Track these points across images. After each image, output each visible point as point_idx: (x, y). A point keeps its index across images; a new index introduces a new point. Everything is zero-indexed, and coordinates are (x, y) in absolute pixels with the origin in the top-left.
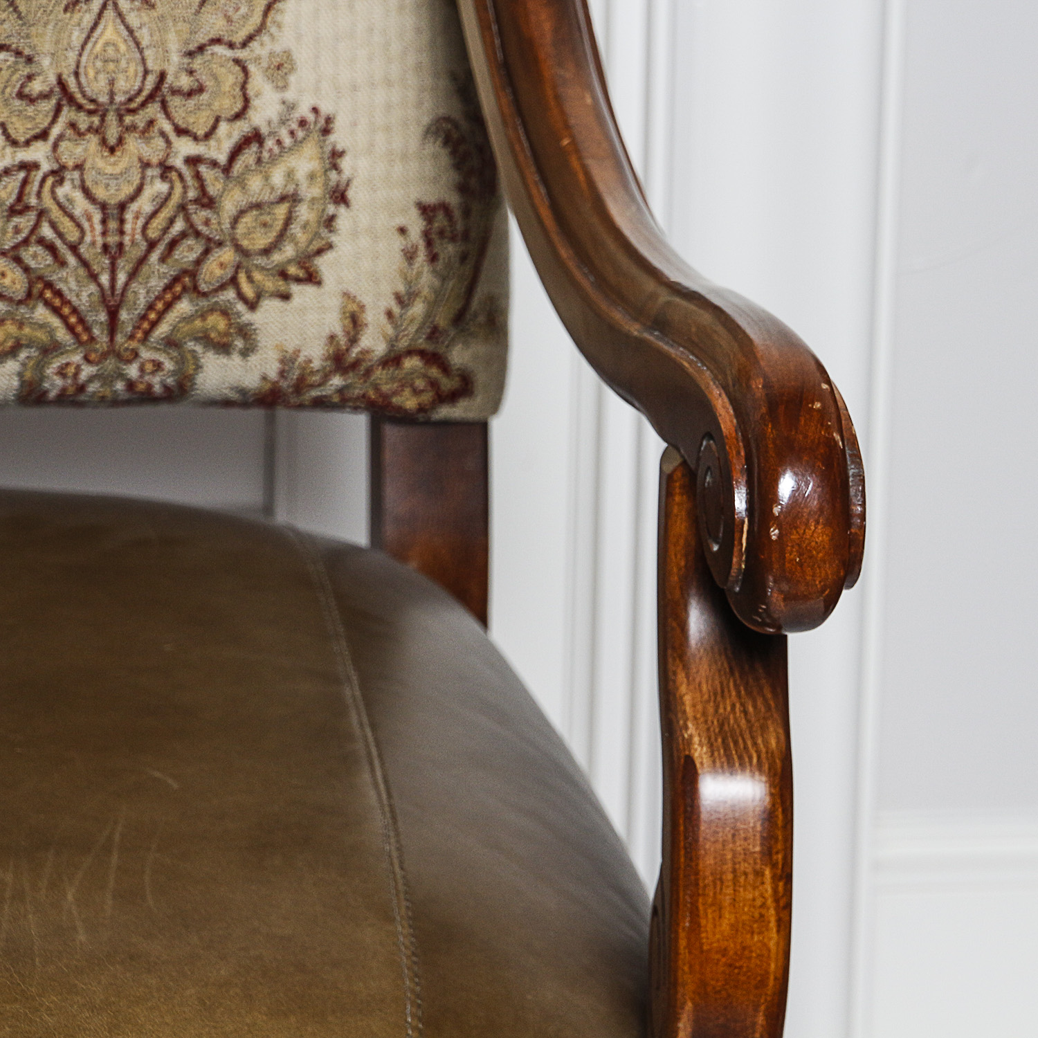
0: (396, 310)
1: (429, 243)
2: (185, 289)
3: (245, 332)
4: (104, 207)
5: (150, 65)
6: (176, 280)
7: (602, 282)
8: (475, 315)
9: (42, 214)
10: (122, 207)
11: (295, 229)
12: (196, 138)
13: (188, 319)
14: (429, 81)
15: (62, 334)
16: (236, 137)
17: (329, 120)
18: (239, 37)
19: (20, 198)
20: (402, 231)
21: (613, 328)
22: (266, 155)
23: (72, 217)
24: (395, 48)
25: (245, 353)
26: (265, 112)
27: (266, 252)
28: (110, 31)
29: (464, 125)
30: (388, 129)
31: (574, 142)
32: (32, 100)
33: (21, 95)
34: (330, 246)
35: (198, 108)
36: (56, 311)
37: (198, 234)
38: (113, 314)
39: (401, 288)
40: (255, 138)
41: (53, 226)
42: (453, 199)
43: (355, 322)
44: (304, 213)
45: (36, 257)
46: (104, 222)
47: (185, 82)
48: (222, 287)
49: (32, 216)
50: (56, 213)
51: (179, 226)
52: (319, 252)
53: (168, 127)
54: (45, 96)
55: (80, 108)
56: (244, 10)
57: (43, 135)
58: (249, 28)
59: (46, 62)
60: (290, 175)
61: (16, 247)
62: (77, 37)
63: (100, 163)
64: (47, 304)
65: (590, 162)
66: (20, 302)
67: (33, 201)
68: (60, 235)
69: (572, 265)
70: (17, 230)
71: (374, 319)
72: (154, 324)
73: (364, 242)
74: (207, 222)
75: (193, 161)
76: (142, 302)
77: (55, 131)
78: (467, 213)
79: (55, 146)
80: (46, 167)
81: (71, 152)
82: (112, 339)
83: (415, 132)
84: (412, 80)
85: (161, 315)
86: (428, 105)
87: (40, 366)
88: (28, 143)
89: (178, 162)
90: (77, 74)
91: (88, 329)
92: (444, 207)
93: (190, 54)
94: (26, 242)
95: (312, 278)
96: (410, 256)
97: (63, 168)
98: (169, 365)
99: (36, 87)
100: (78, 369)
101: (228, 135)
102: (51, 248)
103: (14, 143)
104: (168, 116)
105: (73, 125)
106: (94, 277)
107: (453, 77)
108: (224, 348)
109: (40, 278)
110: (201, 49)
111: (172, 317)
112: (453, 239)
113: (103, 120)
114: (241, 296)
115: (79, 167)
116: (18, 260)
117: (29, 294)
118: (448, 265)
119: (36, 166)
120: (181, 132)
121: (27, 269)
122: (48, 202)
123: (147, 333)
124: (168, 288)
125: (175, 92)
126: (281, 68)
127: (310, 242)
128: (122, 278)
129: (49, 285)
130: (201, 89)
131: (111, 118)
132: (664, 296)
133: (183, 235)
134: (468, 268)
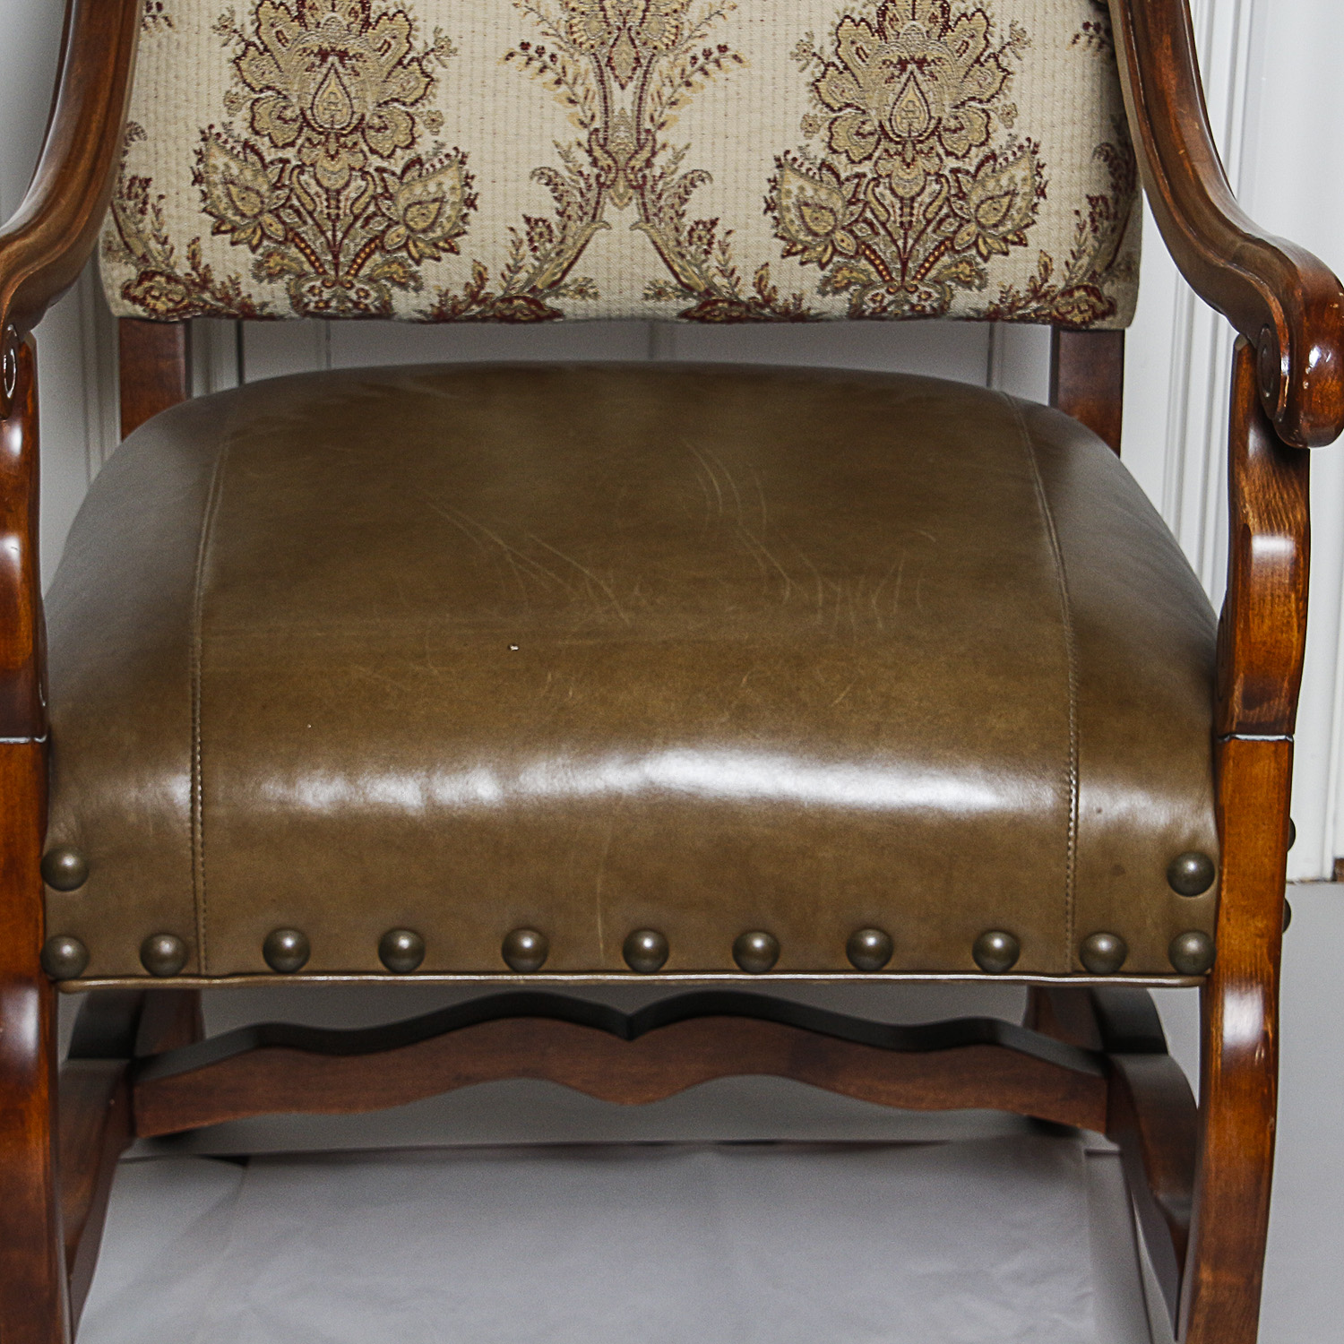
0: (1072, 261)
1: (1093, 221)
2: (946, 249)
3: (981, 274)
4: (902, 199)
5: (932, 114)
6: (942, 243)
7: (1201, 236)
8: (1119, 265)
9: (866, 204)
10: (913, 199)
11: (1013, 211)
12: (957, 158)
13: (947, 267)
14: (1097, 121)
15: (875, 277)
16: (981, 156)
17: (1036, 146)
18: (984, 98)
19: (854, 196)
20: (1077, 213)
21: (1207, 263)
22: (998, 166)
23: (883, 206)
24: (1078, 102)
25: (980, 288)
26: (999, 140)
27: (995, 226)
28: (911, 94)
29: (1118, 148)
30: (1071, 151)
31: (1187, 152)
32: (864, 136)
33: (858, 134)
34: (1034, 222)
35: (960, 139)
36: (872, 262)
37: (956, 215)
38: (904, 264)
39: (1075, 248)
40: (993, 156)
41: (872, 211)
42: (1109, 194)
43: (1046, 268)
44: (1019, 202)
45: (862, 230)
46: (901, 209)
47: (953, 124)
48: (969, 247)
49: (861, 205)
50: (874, 204)
51: (945, 210)
52: (1027, 226)
53: (941, 151)
54: (871, 134)
55: (891, 140)
56: (989, 80)
57: (869, 157)
58: (992, 91)
59: (873, 113)
60: (1011, 179)
61: (850, 224)
62: (892, 98)
63: (901, 173)
64: (867, 258)
65: (1194, 163)
66: (852, 257)
67: (862, 197)
68: (876, 217)
69: (1182, 226)
70: (852, 214)
71: (1058, 266)
72: (928, 270)
73: (1054, 219)
74: (961, 209)
75: (955, 171)
76: (921, 257)
77: (876, 155)
78: (1117, 202)
79: (876, 164)
80: (870, 176)
81: (884, 167)
82: (903, 280)
83: (1088, 152)
84: (1087, 121)
85: (932, 264)
86: (1097, 135)
87: (861, 296)
88: (860, 162)
89: (946, 172)
90: (890, 120)
91: (889, 274)
92: (1103, 198)
93: (957, 107)
94: (856, 221)
95: (1022, 242)
96: (1081, 228)
97: (880, 176)
98: (936, 295)
99: (867, 128)
100: (883, 297)
101: (976, 155)
102: (871, 225)
103: (853, 162)
104: (942, 144)
105: (886, 151)
106: (894, 242)
107: (1113, 118)
108: (968, 285)
109: (864, 243)
110: (963, 104)
111: (938, 265)
112: (1107, 218)
113: (904, 147)
114: (979, 253)
115: (888, 176)
116: (851, 232)
117: (857, 253)
118: (1104, 234)
119: (864, 175)
120: (948, 154)
121: (856, 237)
122: (871, 197)
123: (924, 276)
124: (937, 248)
125: (946, 130)
126: (1010, 114)
127: (1021, 220)
128: (910, 242)
129: (869, 247)
130: (962, 128)
131: (909, 146)
132: (1240, 243)
133: (947, 216)
134: (1116, 236)
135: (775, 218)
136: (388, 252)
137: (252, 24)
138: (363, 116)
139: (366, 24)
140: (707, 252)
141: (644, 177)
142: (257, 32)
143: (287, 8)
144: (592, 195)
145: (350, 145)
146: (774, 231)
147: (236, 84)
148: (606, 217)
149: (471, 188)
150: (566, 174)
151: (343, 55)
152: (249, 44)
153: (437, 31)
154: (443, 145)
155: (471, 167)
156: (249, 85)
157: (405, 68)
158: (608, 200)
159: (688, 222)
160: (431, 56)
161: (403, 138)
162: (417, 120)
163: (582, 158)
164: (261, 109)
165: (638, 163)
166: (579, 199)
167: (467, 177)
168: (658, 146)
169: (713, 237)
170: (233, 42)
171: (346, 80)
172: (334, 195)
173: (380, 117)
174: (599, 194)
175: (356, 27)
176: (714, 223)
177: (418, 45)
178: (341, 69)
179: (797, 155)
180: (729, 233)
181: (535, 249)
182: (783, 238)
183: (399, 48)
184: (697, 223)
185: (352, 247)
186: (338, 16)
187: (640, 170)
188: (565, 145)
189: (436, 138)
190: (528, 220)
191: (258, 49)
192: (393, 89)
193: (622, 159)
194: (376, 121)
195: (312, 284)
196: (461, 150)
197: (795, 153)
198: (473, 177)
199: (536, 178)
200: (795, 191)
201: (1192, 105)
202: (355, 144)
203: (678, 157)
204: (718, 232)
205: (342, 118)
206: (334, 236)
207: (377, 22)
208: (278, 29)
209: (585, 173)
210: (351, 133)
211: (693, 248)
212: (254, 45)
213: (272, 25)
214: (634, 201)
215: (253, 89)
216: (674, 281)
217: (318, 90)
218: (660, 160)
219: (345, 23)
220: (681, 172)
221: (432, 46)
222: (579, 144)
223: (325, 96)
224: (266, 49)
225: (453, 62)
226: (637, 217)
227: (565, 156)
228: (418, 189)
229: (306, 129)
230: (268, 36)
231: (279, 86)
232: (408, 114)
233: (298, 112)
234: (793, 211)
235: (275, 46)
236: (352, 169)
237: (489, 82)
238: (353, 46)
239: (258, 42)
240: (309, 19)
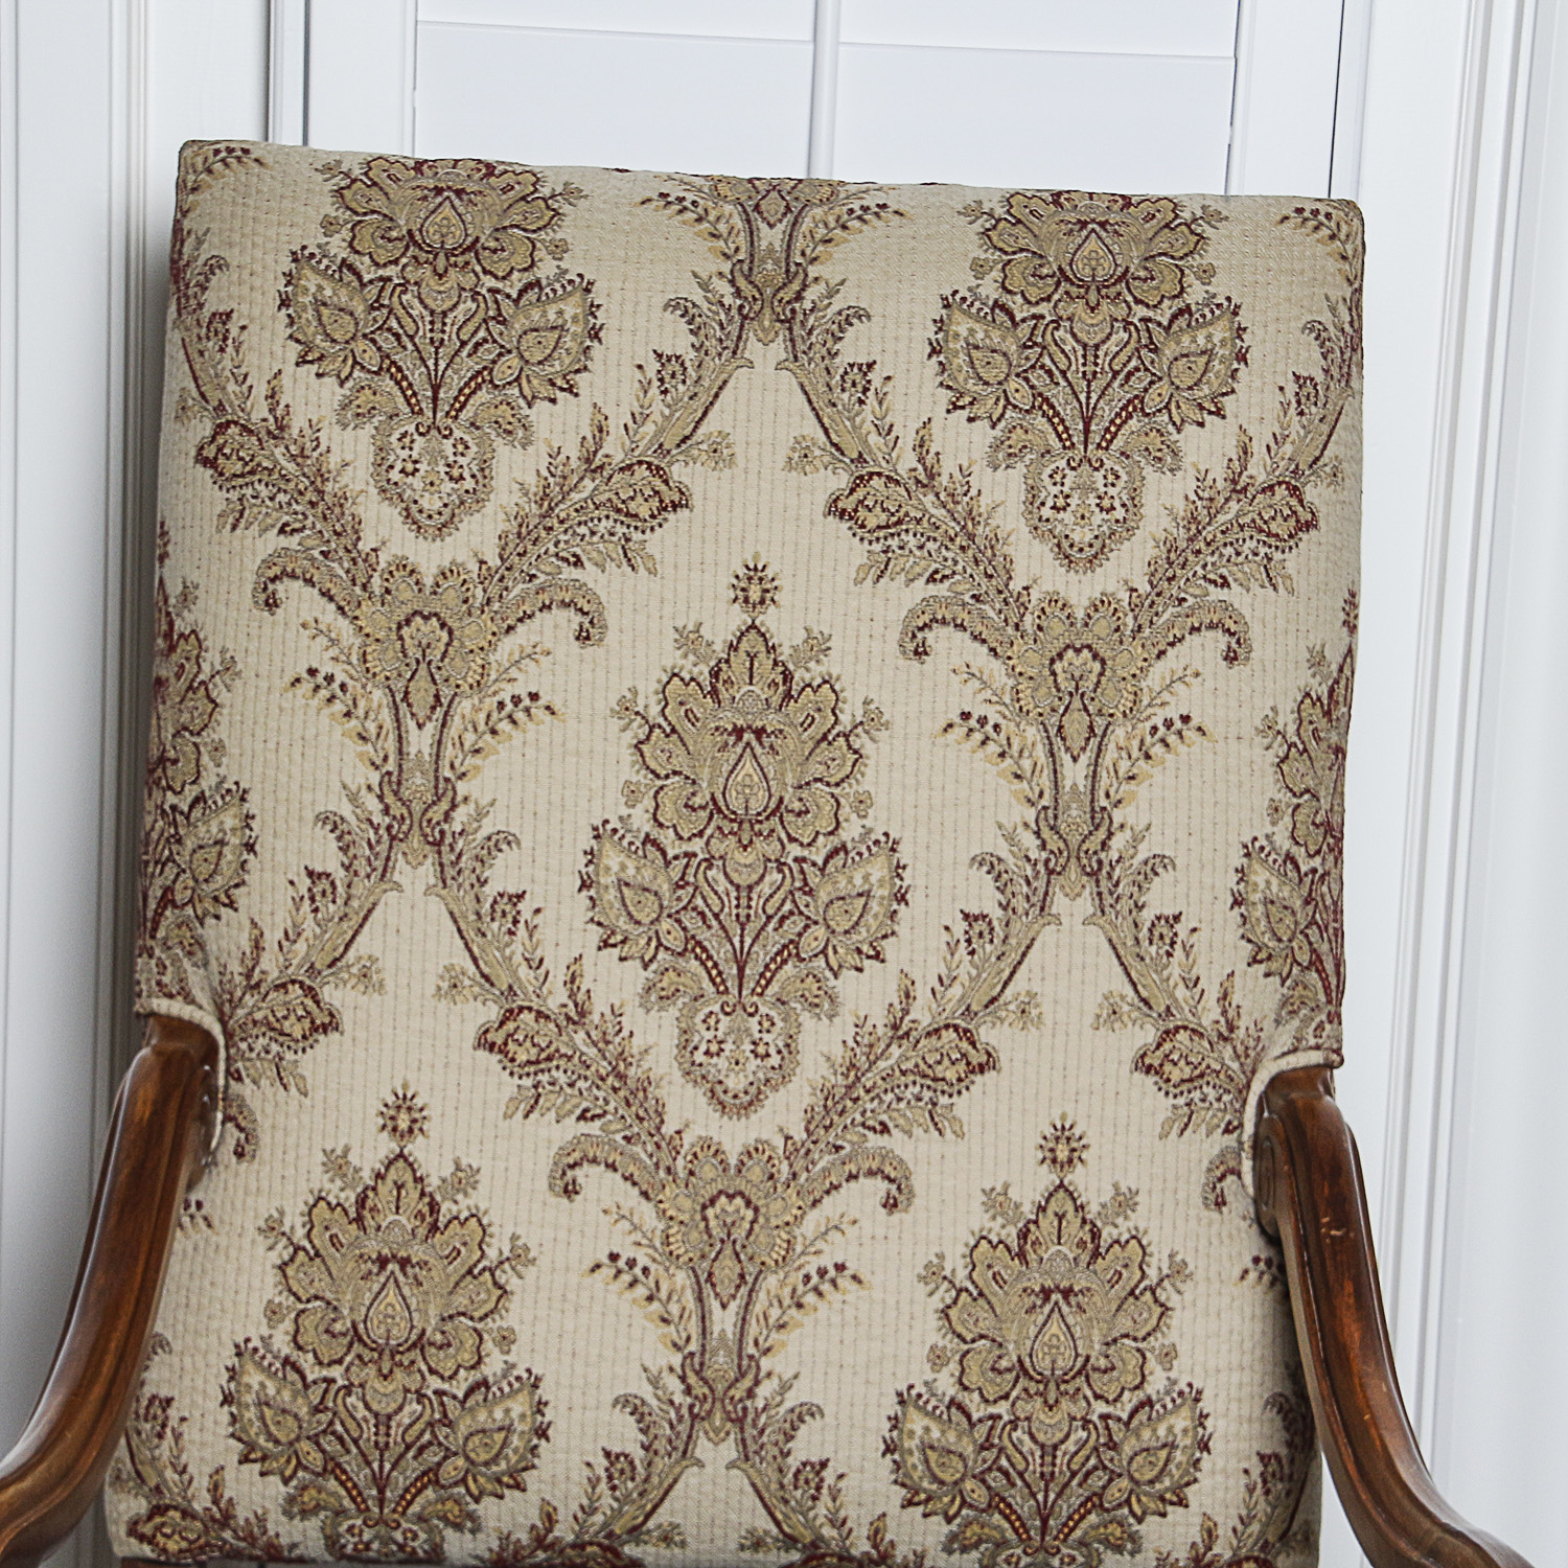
0: (1240, 1527)
1: (1265, 1482)
2: (1094, 1506)
3: (1134, 1538)
4: (1042, 1446)
5: (1080, 1351)
6: (1089, 1499)
7: (1391, 1520)
8: (1295, 1534)
9: (1001, 1450)
10: (1055, 1447)
11: (1172, 1467)
12: (1107, 1402)
13: (1095, 1527)
14: (1270, 1368)
15: (1010, 1534)
16: (1135, 1401)
17: (1199, 1392)
18: (1141, 1334)
19: (987, 1440)
20: (1246, 1472)
21: (1399, 1554)
22: (1154, 1414)
23: (1021, 1453)
24: (1248, 1345)
25: (1132, 1554)
26: (1156, 1384)
27: (1151, 1482)
28: (1055, 1327)
29: (1293, 1400)
30: (1240, 1400)
31: (1373, 1417)
32: (1000, 1373)
33: (993, 1369)
34: (1196, 1480)
35: (1110, 1381)
36: (1007, 1518)
37: (1105, 1468)
38: (1045, 1522)
39: (1244, 1513)
40: (1149, 1402)
41: (1009, 1459)
42: (1283, 1451)
43: (1210, 1535)
44: (1178, 1456)
45: (996, 1480)
46: (1042, 1457)
47: (1103, 1363)
48: (1120, 1506)
49: (995, 1451)
50: (1011, 1450)
51: (1093, 1461)
52: (1188, 1484)
53: (1089, 1394)
54: (1009, 1370)
55: (1031, 1378)
56: (1145, 1315)
57: (1006, 1397)
58: (1148, 1328)
59: (1011, 1347)
60: (1170, 1429)
61: (983, 1472)
62: (1033, 1331)
63: (1042, 1417)
64: (1001, 1512)
65: (1383, 1432)
66: (983, 1511)
67: (996, 1441)
68: (1012, 1465)
69: (1369, 1505)
70: (984, 1461)
71: (1224, 1531)
72: (1072, 1530)
73: (1219, 1478)
74: (1112, 1460)
75: (1104, 1417)
76: (1065, 1514)
77: (1014, 1394)
78: (1292, 1461)
79: (1013, 1404)
80: (1006, 1418)
81: (1024, 1407)
82: (1043, 1539)
83: (1258, 1404)
84: (1258, 1367)
85: (1077, 1524)
86: (1269, 1384)
87: (994, 1556)
88: (995, 1402)
89: (1095, 1418)
90: (1031, 1356)
91: (1027, 1531)
92: (1277, 1456)
93: (1107, 1344)
94: (990, 1469)
95: (1182, 1502)
96: (1251, 1490)
97: (1018, 1419)
98: (1080, 1559)
99: (1004, 1363)
100: (1019, 1558)
101: (1130, 1400)
102: (1006, 1474)
103: (987, 1401)
104: (1089, 1385)
105: (1026, 1390)
106: (1033, 1495)
107: (1287, 1367)
108: (1119, 1549)
109: (997, 1495)
110: (1115, 1341)
111: (1084, 1525)
112: (1281, 1480)
113: (1046, 1386)
114: (1132, 1512)
115: (1028, 1419)
116: (983, 1481)
117: (990, 1506)
118: (1278, 1498)
119: (1000, 1417)
120: (1097, 1397)
121: (989, 1488)
122: (1006, 1442)
123: (1067, 1536)
124: (1083, 1504)
125: (1095, 1369)
126: (1169, 1356)
127: (1181, 1477)
128: (1052, 1496)
129: (1003, 1500)
130: (1113, 1368)
131: (1052, 1386)
132: (1437, 1533)
133: (1095, 1468)
134: (1291, 1501)
135: (895, 1462)
136: (443, 1487)
137: (304, 1226)
138: (424, 1331)
139: (434, 1228)
140: (814, 1498)
141: (745, 1409)
142: (308, 1235)
143: (344, 1210)
144: (683, 1428)
145: (406, 1363)
146: (893, 1477)
147: (280, 1293)
148: (698, 1453)
149: (543, 1415)
150: (654, 1402)
151: (404, 1263)
152: (297, 1249)
153: (514, 1238)
154: (513, 1366)
155: (544, 1392)
156: (295, 1294)
157: (475, 1277)
158: (701, 1434)
159: (793, 1462)
160: (506, 1266)
161: (467, 1357)
162: (486, 1336)
163: (674, 1385)
164: (307, 1322)
165: (738, 1392)
166: (668, 1432)
167: (540, 1403)
168: (762, 1374)
169: (822, 1480)
170: (280, 1246)
171: (406, 1291)
172: (384, 1421)
173: (443, 1333)
174: (692, 1427)
175: (422, 1231)
176: (824, 1464)
177: (492, 1254)
178: (401, 1278)
179: (923, 1390)
180: (841, 1477)
181: (614, 1488)
182: (903, 1485)
183: (470, 1256)
184: (804, 1464)
185: (400, 1480)
186: (403, 1219)
187: (741, 1400)
188: (654, 1370)
189: (506, 1358)
190: (607, 1454)
191: (307, 1253)
192: (461, 1301)
193: (720, 1388)
194: (438, 1337)
195: (351, 1522)
196: (534, 1371)
197: (919, 1388)
198: (546, 1404)
199: (619, 1407)
200: (919, 1432)
201: (1379, 1363)
202: (413, 1362)
203: (785, 1387)
204: (829, 1475)
205: (399, 1333)
206: (381, 1467)
207: (446, 1227)
208: (334, 1231)
209: (677, 1402)
210: (409, 1349)
211: (798, 1493)
212: (304, 1249)
213: (327, 1228)
214: (732, 1436)
215: (299, 1299)
216: (775, 1531)
217: (374, 1300)
218: (765, 1391)
219: (409, 1227)
220: (788, 1405)
221: (507, 1254)
222: (671, 1369)
223: (382, 1307)
224: (317, 1254)
225: (530, 1273)
226: (734, 1455)
227: (655, 1382)
228: (482, 1416)
229: (356, 1345)
230: (321, 1240)
231: (329, 1296)
232: (475, 1330)
233: (349, 1325)
234: (916, 1454)
235: (328, 1250)
236: (407, 1391)
237: (571, 1296)
238: (417, 1252)
239: (308, 1247)
240: (369, 1222)
